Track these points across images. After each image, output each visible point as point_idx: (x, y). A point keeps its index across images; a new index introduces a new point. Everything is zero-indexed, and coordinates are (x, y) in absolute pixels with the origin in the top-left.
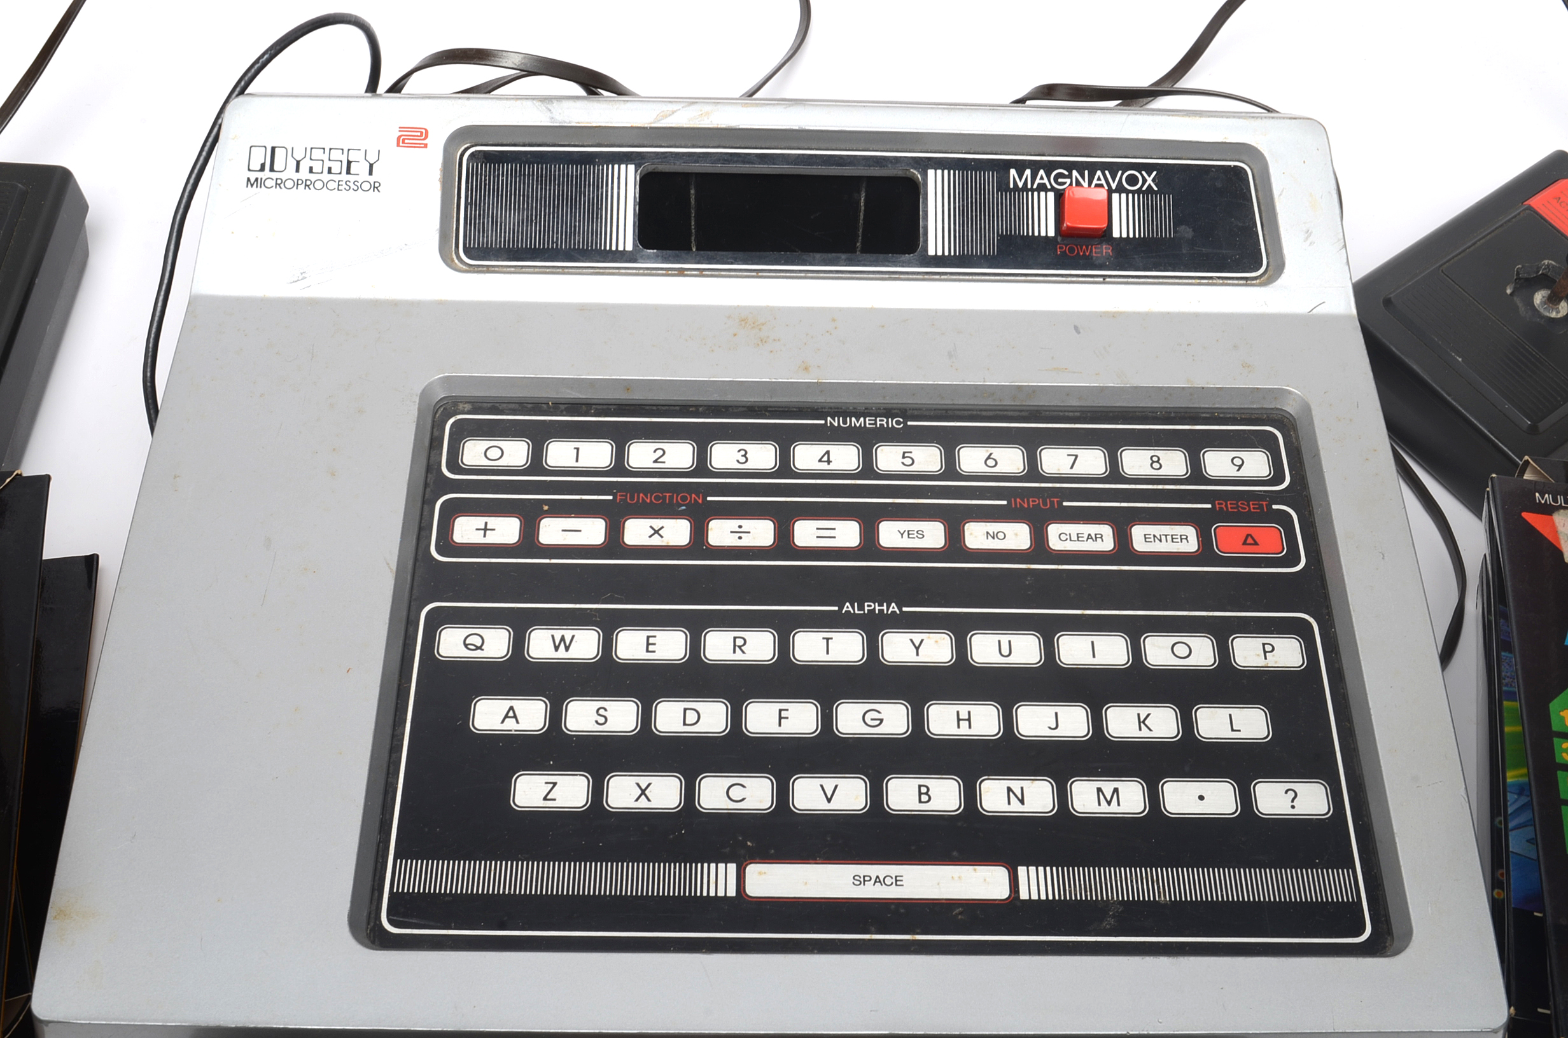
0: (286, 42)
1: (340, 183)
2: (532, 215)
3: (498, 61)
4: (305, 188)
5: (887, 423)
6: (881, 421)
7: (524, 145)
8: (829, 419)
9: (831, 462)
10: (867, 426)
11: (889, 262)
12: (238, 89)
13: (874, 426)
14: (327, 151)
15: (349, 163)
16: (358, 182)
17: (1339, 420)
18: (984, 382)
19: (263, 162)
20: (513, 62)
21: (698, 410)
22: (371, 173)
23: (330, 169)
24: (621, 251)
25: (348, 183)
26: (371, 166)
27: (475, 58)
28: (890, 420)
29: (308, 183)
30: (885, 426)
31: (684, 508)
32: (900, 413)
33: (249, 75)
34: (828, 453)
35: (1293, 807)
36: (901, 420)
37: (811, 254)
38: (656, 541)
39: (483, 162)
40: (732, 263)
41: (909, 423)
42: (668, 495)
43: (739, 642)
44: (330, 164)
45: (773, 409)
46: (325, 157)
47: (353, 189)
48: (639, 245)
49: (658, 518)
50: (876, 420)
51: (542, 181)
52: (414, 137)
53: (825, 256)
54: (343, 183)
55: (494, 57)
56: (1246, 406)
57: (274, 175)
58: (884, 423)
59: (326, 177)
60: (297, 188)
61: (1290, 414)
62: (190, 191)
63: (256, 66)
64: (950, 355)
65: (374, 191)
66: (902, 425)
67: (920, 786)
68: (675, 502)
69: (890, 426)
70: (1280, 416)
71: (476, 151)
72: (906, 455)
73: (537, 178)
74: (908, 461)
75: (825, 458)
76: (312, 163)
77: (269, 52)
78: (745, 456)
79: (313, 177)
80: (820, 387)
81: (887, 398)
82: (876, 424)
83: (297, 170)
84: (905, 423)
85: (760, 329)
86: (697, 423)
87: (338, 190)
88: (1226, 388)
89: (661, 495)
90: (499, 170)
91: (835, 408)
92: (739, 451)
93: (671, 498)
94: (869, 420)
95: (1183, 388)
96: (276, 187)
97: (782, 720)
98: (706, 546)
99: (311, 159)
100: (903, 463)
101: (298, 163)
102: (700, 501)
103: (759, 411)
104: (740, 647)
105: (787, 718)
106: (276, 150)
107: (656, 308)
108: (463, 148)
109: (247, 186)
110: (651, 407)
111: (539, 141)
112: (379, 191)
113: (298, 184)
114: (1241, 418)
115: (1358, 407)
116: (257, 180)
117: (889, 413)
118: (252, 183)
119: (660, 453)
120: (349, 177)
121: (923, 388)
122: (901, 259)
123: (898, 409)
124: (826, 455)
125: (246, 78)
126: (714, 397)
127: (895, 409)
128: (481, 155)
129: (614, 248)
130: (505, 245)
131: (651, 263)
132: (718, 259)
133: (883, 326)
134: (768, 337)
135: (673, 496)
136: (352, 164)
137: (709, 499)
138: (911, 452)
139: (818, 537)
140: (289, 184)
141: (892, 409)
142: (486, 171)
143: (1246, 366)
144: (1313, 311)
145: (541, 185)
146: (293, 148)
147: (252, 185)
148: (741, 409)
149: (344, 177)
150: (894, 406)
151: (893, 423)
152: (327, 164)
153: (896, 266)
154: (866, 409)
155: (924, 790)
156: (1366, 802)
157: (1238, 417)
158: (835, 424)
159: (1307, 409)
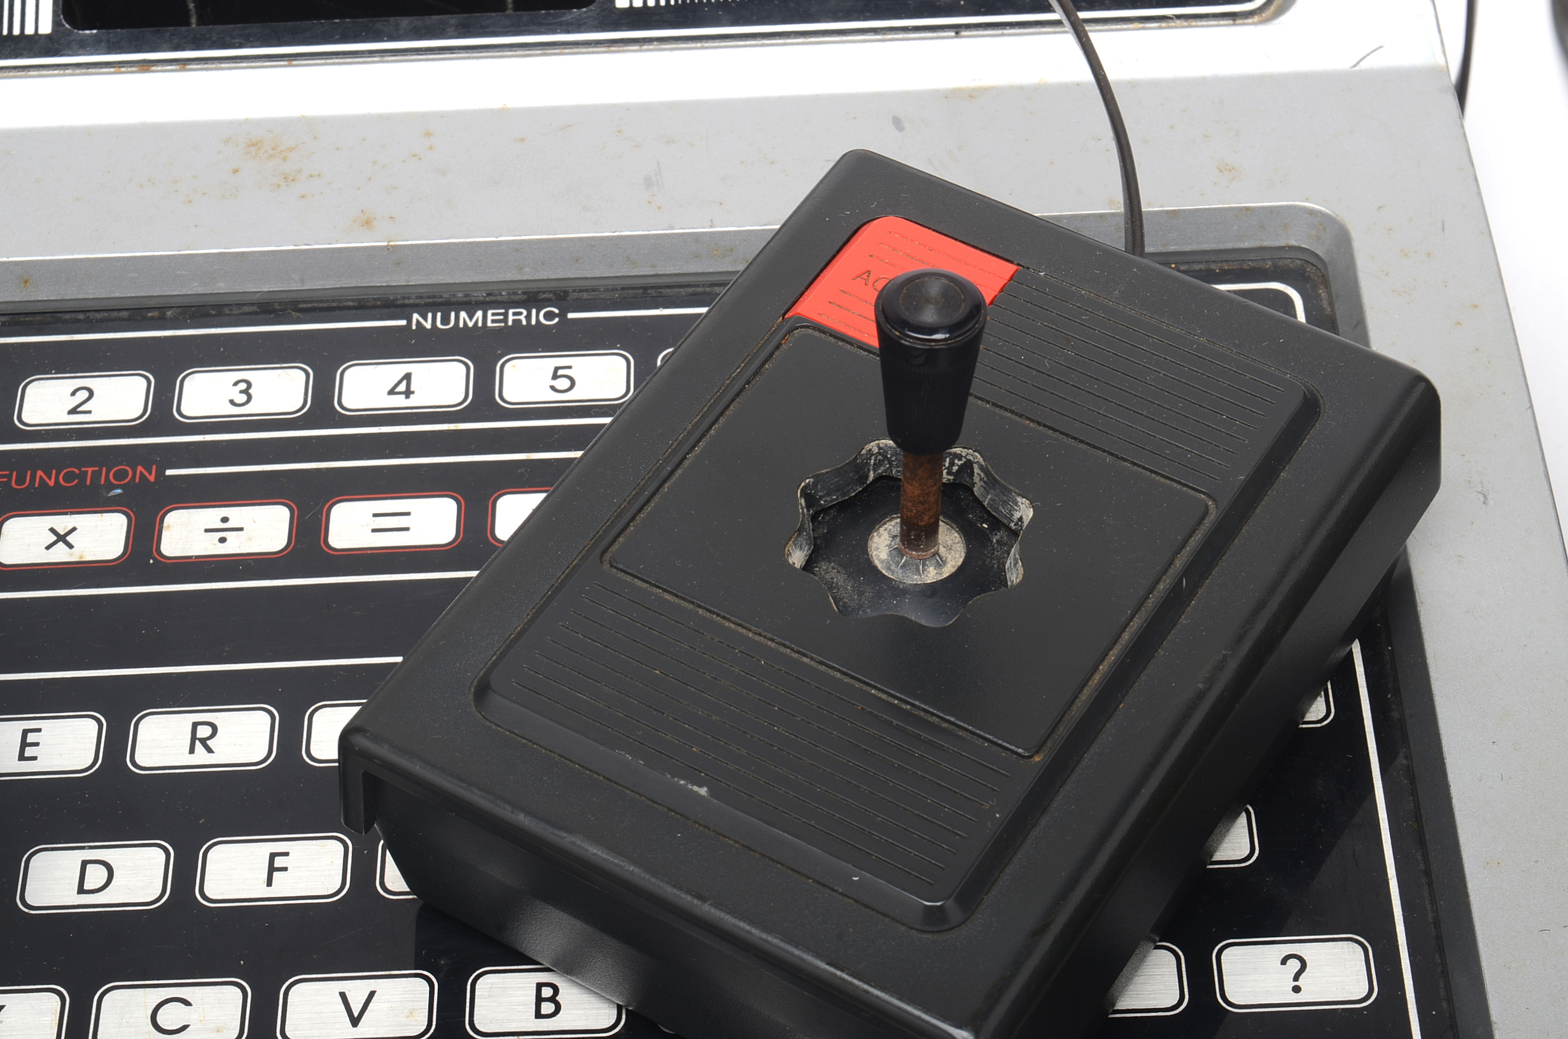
5: (528, 317)
6: (517, 316)
8: (416, 316)
9: (413, 393)
10: (489, 324)
11: (541, 24)
13: (503, 324)
17: (1406, 255)
18: (711, 227)
21: (164, 314)
24: (29, 36)
28: (534, 311)
30: (524, 323)
31: (119, 491)
32: (554, 298)
34: (408, 377)
35: (1297, 989)
36: (557, 311)
37: (392, 19)
38: (60, 555)
40: (240, 46)
41: (571, 316)
42: (90, 470)
43: (204, 732)
45: (309, 305)
48: (64, 23)
49: (66, 514)
50: (506, 315)
53: (417, 21)
56: (1230, 246)
58: (522, 318)
61: (1316, 255)
64: (648, 183)
66: (557, 320)
67: (539, 986)
68: (102, 482)
69: (533, 322)
70: (1299, 262)
72: (560, 372)
74: (563, 384)
75: (402, 387)
78: (245, 392)
80: (394, 255)
81: (527, 269)
82: (505, 320)
84: (562, 315)
85: (284, 159)
86: (160, 338)
88: (1184, 211)
89: (77, 472)
91: (429, 297)
92: (236, 384)
93: (96, 475)
94: (493, 314)
95: (1101, 216)
97: (275, 874)
98: (154, 558)
100: (553, 388)
102: (152, 478)
103: (281, 310)
104: (203, 742)
105: (285, 869)
107: (89, 133)
110: (73, 315)
114: (1221, 269)
115: (1443, 230)
117: (532, 298)
119: (84, 395)
121: (593, 246)
122: (564, 19)
123: (550, 292)
124: (405, 382)
126: (193, 288)
127: (544, 292)
129: (16, 31)
131: (84, 55)
132: (214, 39)
133: (522, 140)
134: (299, 171)
135: (100, 472)
137: (169, 472)
138: (570, 367)
139: (374, 531)
141: (539, 292)
143: (1226, 169)
144: (1361, 63)
148: (246, 309)
150: (543, 285)
151: (539, 317)
153: (554, 32)
154: (489, 295)
155: (547, 992)
156: (1445, 973)
157: (1216, 268)
158: (428, 325)
159: (1343, 239)
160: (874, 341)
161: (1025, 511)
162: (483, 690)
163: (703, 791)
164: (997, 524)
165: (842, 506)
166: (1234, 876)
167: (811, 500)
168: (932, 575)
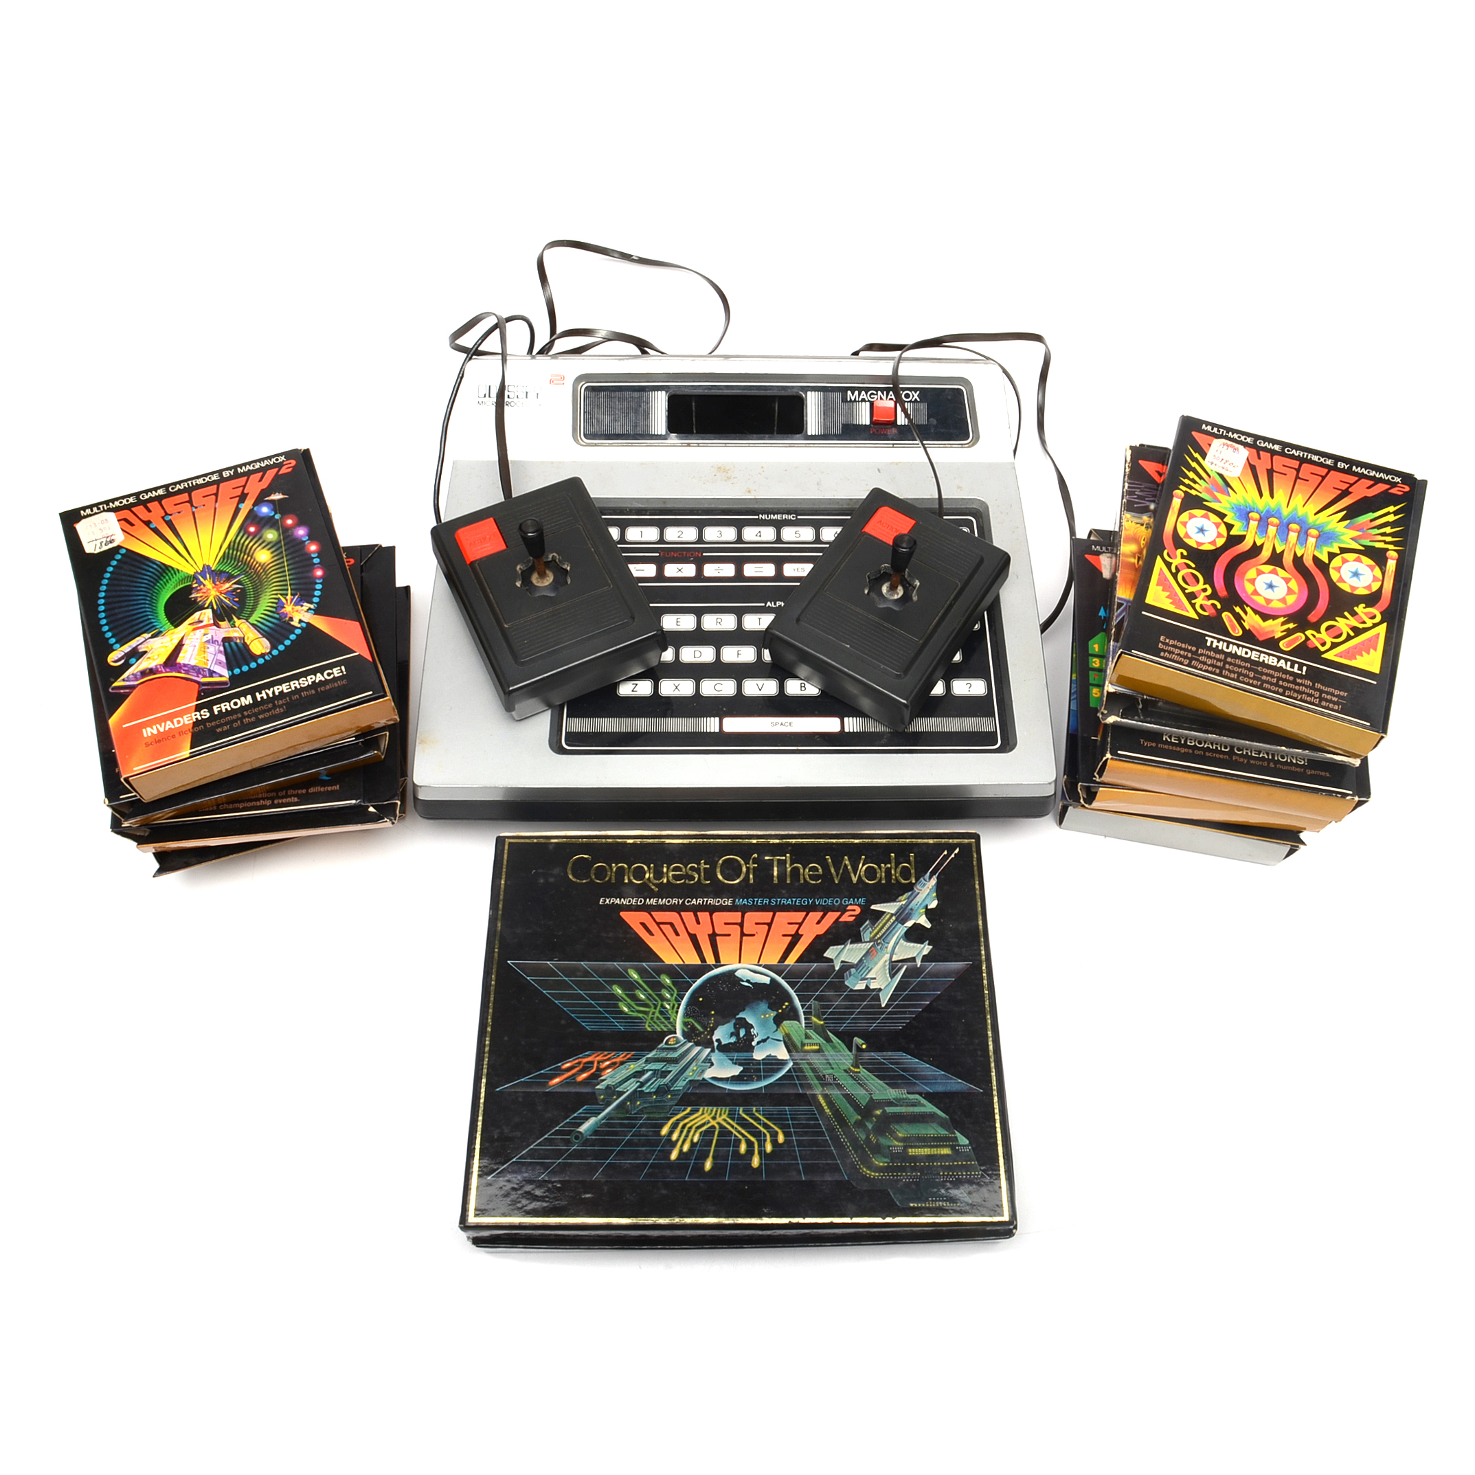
2: (617, 417)
3: (594, 334)
6: (785, 516)
8: (760, 515)
9: (762, 536)
10: (778, 518)
11: (789, 438)
13: (782, 519)
17: (1002, 513)
18: (835, 497)
20: (598, 334)
21: (698, 512)
24: (659, 435)
28: (789, 515)
30: (787, 519)
31: (692, 559)
32: (794, 512)
35: (969, 691)
36: (795, 515)
37: (752, 434)
38: (680, 575)
39: (591, 391)
40: (713, 440)
41: (799, 517)
42: (685, 553)
43: (719, 620)
45: (734, 512)
48: (668, 432)
49: (680, 564)
50: (783, 516)
52: (558, 380)
53: (758, 435)
56: (959, 507)
58: (787, 517)
61: (980, 510)
64: (818, 485)
65: (539, 406)
67: (801, 683)
68: (688, 556)
70: (975, 511)
71: (587, 386)
72: (797, 532)
74: (798, 535)
75: (759, 535)
78: (721, 534)
80: (756, 500)
81: (787, 505)
84: (796, 517)
85: (727, 473)
86: (698, 518)
88: (949, 498)
89: (681, 553)
90: (599, 395)
91: (763, 510)
92: (718, 532)
94: (780, 516)
95: (929, 499)
97: (739, 655)
98: (703, 577)
100: (795, 536)
102: (700, 556)
103: (727, 512)
104: (719, 623)
105: (741, 654)
107: (677, 463)
108: (581, 385)
110: (676, 511)
112: (542, 407)
115: (1011, 507)
117: (789, 512)
119: (680, 533)
121: (805, 501)
122: (795, 437)
124: (759, 533)
126: (706, 506)
127: (792, 511)
128: (590, 388)
129: (656, 433)
131: (674, 440)
132: (706, 438)
133: (786, 470)
134: (731, 476)
135: (687, 553)
137: (704, 554)
138: (799, 531)
139: (755, 572)
141: (790, 510)
142: (593, 396)
143: (959, 487)
145: (621, 402)
148: (718, 511)
149: (524, 400)
150: (792, 509)
151: (790, 517)
153: (793, 440)
154: (778, 511)
155: (803, 685)
156: (1002, 689)
157: (955, 512)
158: (763, 518)
159: (987, 508)
160: (891, 544)
161: (917, 583)
162: (798, 620)
163: (848, 646)
164: (910, 585)
165: (875, 579)
166: (957, 664)
167: (869, 578)
168: (896, 597)
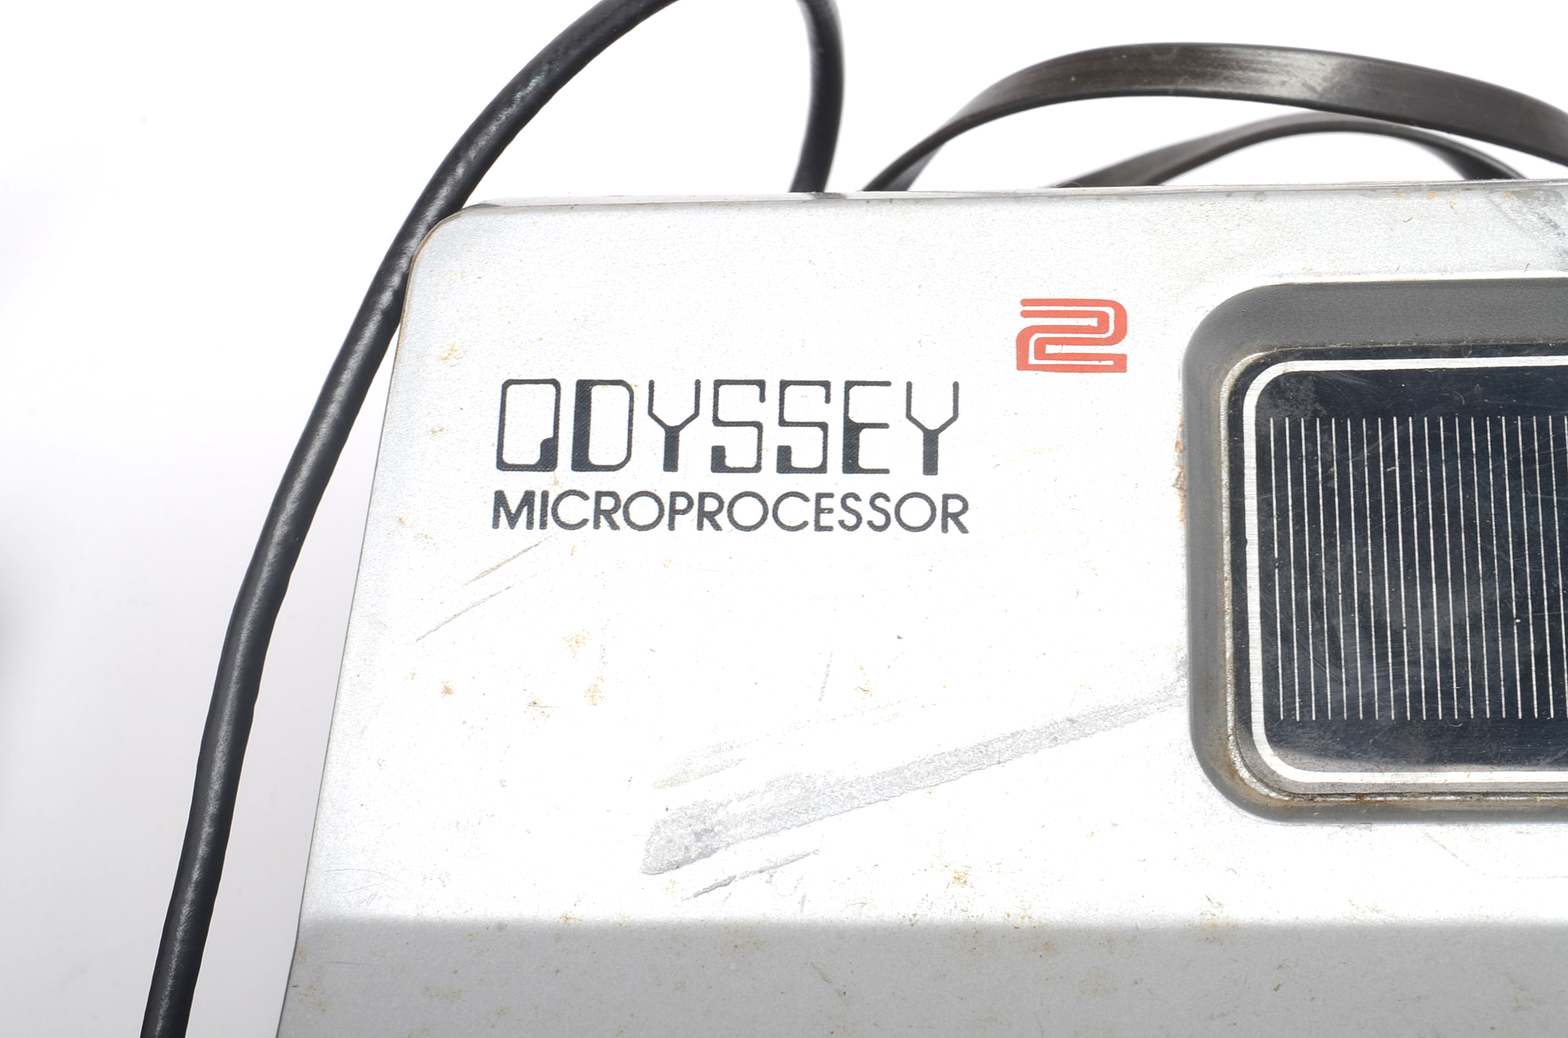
0: (599, 33)
1: (825, 503)
2: (1505, 598)
3: (1257, 82)
4: (700, 526)
7: (1457, 353)
12: (444, 192)
14: (772, 391)
15: (852, 431)
16: (887, 499)
19: (550, 435)
20: (1304, 85)
22: (930, 466)
23: (784, 454)
25: (850, 502)
26: (931, 439)
27: (1179, 74)
29: (711, 505)
33: (482, 142)
39: (1316, 414)
44: (787, 437)
46: (768, 413)
47: (870, 524)
51: (1530, 474)
52: (1076, 335)
54: (834, 503)
55: (1241, 68)
57: (590, 482)
59: (770, 483)
60: (671, 526)
62: (287, 537)
63: (504, 115)
65: (945, 528)
71: (1287, 376)
73: (1514, 464)
76: (721, 437)
77: (546, 68)
79: (727, 485)
83: (671, 462)
87: (819, 528)
90: (1373, 439)
96: (597, 525)
99: (717, 422)
101: (672, 436)
106: (596, 391)
108: (1237, 369)
109: (496, 524)
111: (1508, 334)
112: (963, 529)
113: (674, 512)
116: (528, 498)
118: (513, 508)
120: (854, 483)
125: (472, 154)
128: (1306, 387)
130: (1416, 711)
136: (865, 435)
140: (643, 510)
142: (1326, 446)
145: (1530, 487)
146: (651, 385)
147: (512, 520)
149: (836, 481)
152: (774, 436)
